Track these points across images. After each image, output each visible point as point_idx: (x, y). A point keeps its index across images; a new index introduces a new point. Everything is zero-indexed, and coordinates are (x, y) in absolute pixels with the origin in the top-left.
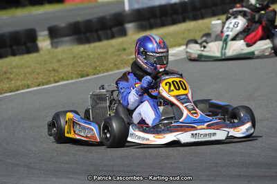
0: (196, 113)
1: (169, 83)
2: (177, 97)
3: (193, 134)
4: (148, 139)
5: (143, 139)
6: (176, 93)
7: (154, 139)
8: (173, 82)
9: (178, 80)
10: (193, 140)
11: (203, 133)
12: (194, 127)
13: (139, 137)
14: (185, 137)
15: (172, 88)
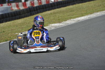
0: (39, 43)
1: (35, 32)
2: (35, 37)
3: (35, 49)
4: (21, 51)
5: (20, 51)
6: (36, 36)
7: (23, 51)
8: (36, 32)
9: (38, 31)
10: (35, 51)
11: (39, 49)
12: (36, 47)
13: (19, 50)
14: (33, 50)
15: (35, 34)
